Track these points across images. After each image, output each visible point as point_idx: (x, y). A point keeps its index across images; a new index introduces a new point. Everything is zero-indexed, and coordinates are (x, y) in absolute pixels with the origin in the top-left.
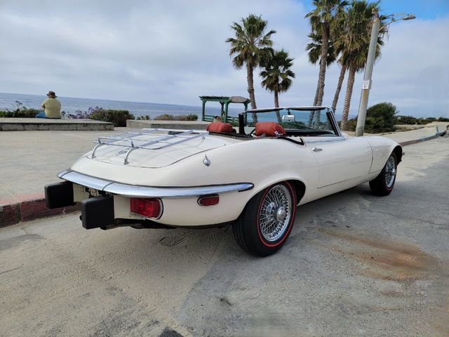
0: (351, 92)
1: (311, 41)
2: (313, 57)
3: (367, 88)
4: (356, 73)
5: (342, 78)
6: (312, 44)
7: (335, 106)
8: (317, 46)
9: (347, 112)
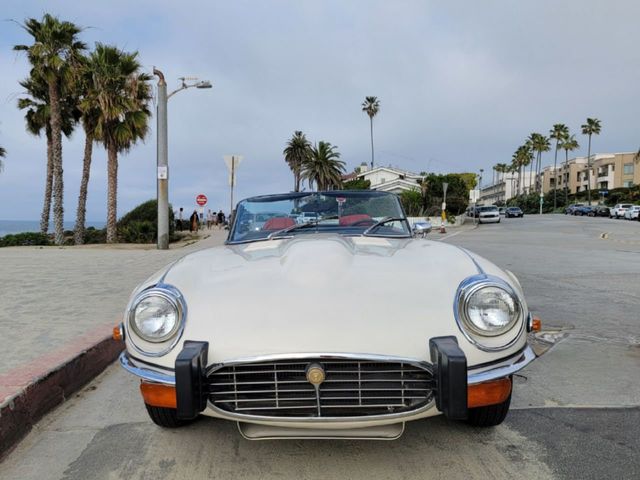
0: (115, 182)
1: (25, 94)
2: (35, 123)
3: (165, 177)
4: (118, 154)
5: (87, 161)
6: (28, 100)
7: (84, 205)
8: (39, 106)
9: (115, 215)
